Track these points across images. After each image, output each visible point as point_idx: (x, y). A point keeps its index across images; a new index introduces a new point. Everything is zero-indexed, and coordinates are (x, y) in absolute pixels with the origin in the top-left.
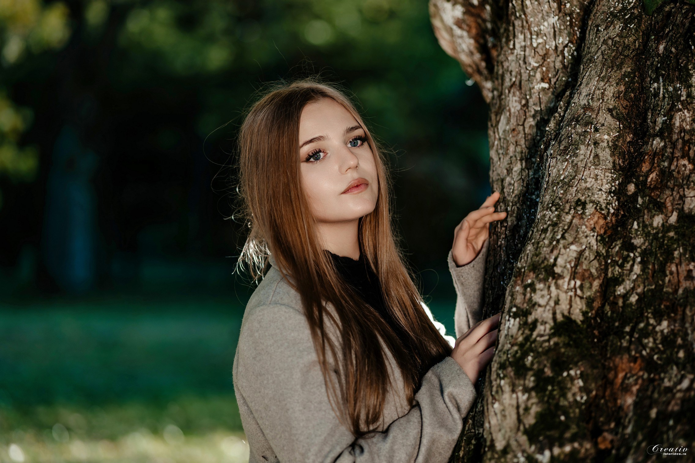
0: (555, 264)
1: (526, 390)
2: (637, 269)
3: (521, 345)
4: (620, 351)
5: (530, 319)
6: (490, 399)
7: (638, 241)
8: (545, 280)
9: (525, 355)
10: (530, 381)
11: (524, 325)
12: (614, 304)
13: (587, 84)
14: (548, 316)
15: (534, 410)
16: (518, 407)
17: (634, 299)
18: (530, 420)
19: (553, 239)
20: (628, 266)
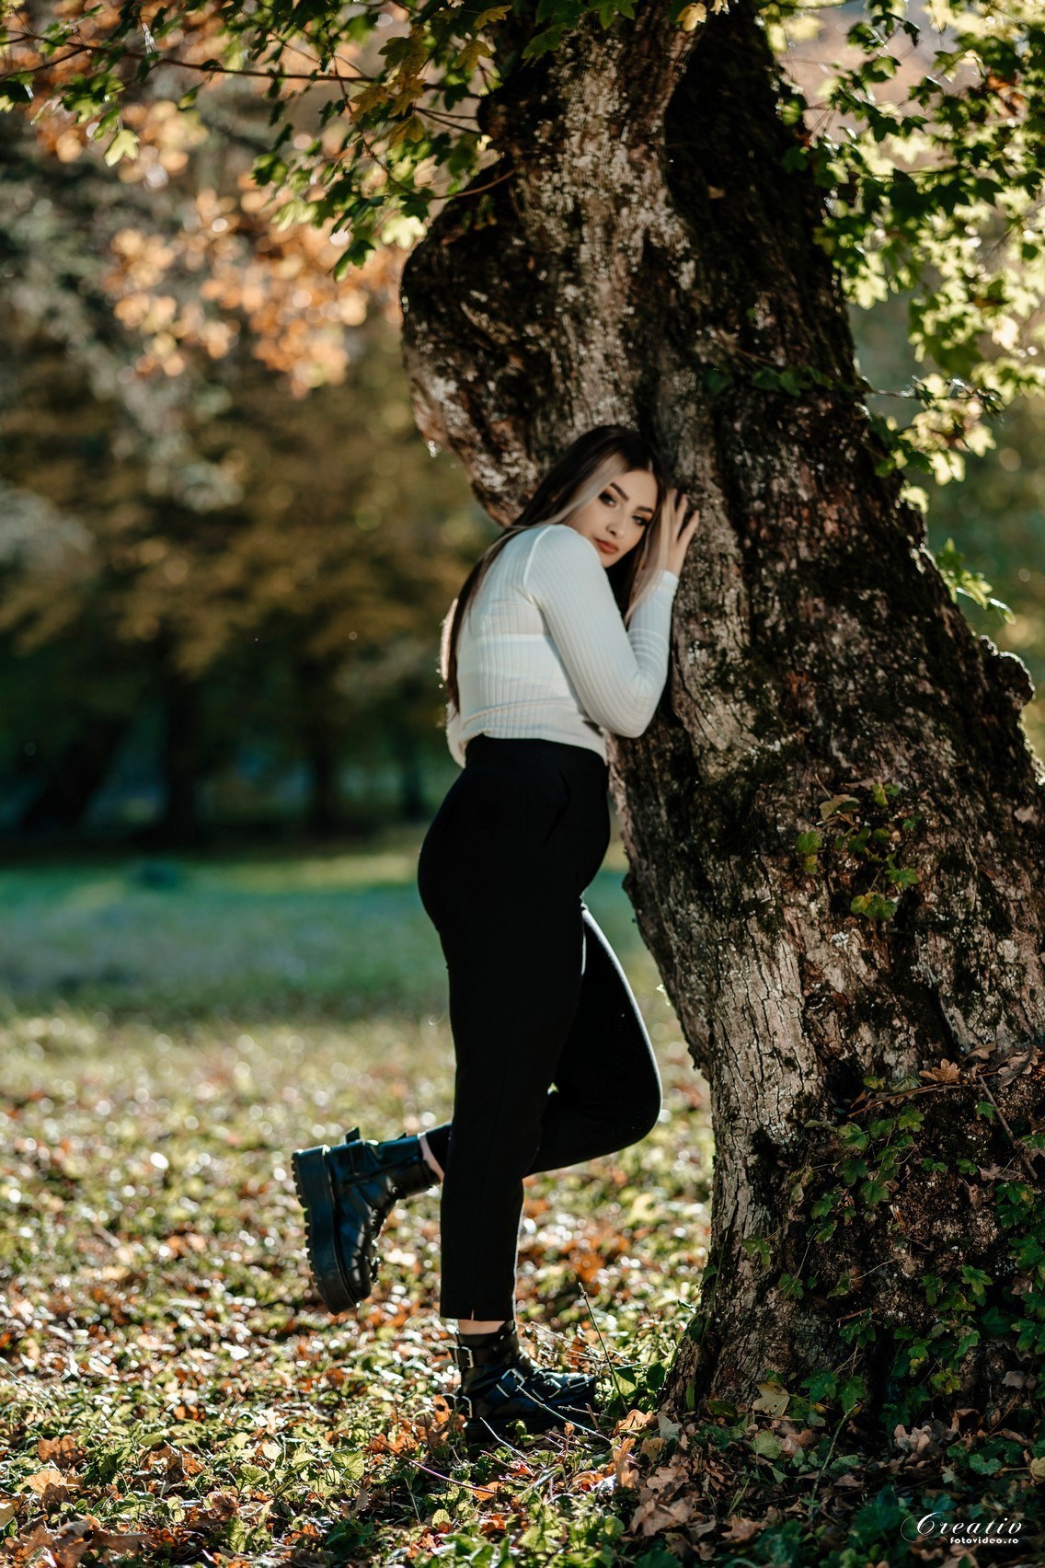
0: (723, 605)
1: (736, 701)
2: (777, 605)
3: (718, 669)
4: (786, 668)
5: (719, 648)
6: (699, 714)
7: (769, 584)
8: (720, 617)
9: (726, 675)
10: (740, 694)
11: (713, 654)
12: (764, 635)
13: (685, 458)
14: (732, 644)
15: (750, 714)
16: (734, 715)
17: (782, 629)
18: (750, 723)
19: (714, 586)
20: (770, 603)
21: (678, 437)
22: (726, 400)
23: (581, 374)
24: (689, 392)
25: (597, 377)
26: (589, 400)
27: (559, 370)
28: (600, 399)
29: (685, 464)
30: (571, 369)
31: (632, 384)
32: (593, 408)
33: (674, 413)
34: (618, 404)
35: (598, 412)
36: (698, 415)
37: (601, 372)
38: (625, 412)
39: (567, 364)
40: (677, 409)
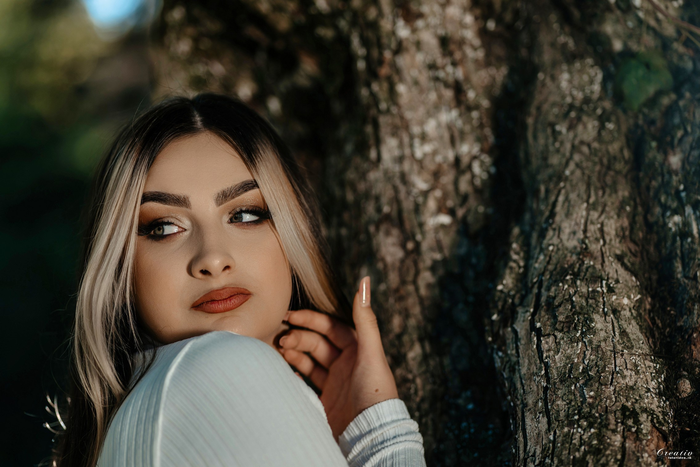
21: (560, 177)
22: (656, 114)
23: (398, 71)
24: (587, 100)
25: (424, 77)
26: (408, 115)
27: (361, 65)
28: (429, 114)
29: (567, 227)
30: (381, 62)
31: (488, 91)
32: (416, 130)
33: (555, 134)
34: (459, 123)
35: (424, 138)
36: (599, 138)
37: (432, 67)
38: (471, 138)
39: (375, 53)
40: (562, 128)
